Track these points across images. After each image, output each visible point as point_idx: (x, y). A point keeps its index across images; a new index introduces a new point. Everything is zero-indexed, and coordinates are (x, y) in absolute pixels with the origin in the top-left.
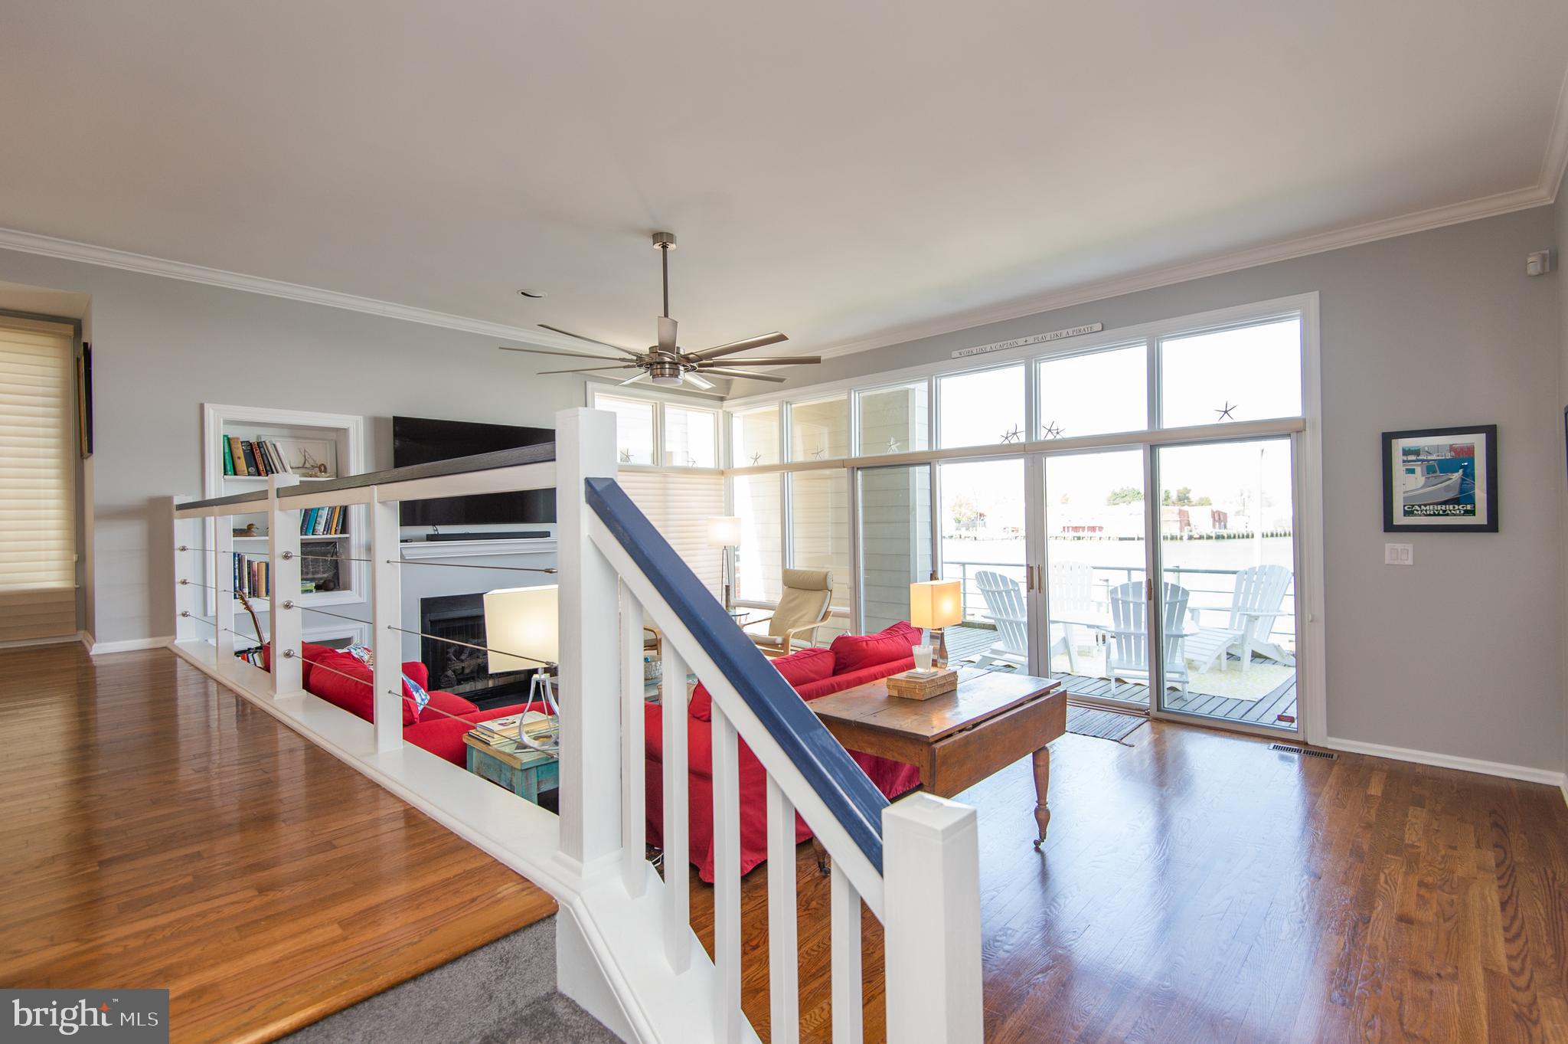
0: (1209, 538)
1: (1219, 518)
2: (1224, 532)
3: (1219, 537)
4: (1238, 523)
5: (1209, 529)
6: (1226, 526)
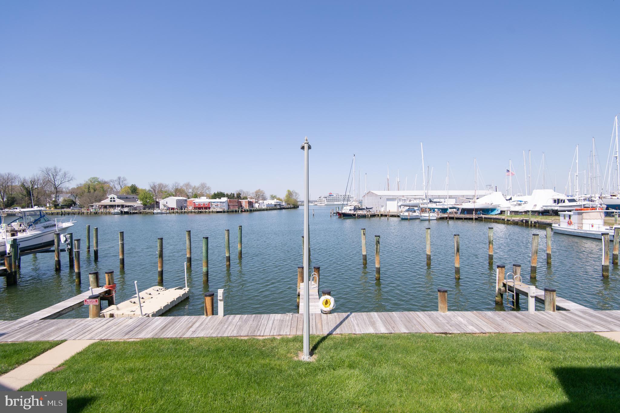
0: (248, 211)
1: (250, 204)
2: (252, 209)
3: (251, 211)
4: (256, 206)
5: (248, 208)
6: (253, 207)
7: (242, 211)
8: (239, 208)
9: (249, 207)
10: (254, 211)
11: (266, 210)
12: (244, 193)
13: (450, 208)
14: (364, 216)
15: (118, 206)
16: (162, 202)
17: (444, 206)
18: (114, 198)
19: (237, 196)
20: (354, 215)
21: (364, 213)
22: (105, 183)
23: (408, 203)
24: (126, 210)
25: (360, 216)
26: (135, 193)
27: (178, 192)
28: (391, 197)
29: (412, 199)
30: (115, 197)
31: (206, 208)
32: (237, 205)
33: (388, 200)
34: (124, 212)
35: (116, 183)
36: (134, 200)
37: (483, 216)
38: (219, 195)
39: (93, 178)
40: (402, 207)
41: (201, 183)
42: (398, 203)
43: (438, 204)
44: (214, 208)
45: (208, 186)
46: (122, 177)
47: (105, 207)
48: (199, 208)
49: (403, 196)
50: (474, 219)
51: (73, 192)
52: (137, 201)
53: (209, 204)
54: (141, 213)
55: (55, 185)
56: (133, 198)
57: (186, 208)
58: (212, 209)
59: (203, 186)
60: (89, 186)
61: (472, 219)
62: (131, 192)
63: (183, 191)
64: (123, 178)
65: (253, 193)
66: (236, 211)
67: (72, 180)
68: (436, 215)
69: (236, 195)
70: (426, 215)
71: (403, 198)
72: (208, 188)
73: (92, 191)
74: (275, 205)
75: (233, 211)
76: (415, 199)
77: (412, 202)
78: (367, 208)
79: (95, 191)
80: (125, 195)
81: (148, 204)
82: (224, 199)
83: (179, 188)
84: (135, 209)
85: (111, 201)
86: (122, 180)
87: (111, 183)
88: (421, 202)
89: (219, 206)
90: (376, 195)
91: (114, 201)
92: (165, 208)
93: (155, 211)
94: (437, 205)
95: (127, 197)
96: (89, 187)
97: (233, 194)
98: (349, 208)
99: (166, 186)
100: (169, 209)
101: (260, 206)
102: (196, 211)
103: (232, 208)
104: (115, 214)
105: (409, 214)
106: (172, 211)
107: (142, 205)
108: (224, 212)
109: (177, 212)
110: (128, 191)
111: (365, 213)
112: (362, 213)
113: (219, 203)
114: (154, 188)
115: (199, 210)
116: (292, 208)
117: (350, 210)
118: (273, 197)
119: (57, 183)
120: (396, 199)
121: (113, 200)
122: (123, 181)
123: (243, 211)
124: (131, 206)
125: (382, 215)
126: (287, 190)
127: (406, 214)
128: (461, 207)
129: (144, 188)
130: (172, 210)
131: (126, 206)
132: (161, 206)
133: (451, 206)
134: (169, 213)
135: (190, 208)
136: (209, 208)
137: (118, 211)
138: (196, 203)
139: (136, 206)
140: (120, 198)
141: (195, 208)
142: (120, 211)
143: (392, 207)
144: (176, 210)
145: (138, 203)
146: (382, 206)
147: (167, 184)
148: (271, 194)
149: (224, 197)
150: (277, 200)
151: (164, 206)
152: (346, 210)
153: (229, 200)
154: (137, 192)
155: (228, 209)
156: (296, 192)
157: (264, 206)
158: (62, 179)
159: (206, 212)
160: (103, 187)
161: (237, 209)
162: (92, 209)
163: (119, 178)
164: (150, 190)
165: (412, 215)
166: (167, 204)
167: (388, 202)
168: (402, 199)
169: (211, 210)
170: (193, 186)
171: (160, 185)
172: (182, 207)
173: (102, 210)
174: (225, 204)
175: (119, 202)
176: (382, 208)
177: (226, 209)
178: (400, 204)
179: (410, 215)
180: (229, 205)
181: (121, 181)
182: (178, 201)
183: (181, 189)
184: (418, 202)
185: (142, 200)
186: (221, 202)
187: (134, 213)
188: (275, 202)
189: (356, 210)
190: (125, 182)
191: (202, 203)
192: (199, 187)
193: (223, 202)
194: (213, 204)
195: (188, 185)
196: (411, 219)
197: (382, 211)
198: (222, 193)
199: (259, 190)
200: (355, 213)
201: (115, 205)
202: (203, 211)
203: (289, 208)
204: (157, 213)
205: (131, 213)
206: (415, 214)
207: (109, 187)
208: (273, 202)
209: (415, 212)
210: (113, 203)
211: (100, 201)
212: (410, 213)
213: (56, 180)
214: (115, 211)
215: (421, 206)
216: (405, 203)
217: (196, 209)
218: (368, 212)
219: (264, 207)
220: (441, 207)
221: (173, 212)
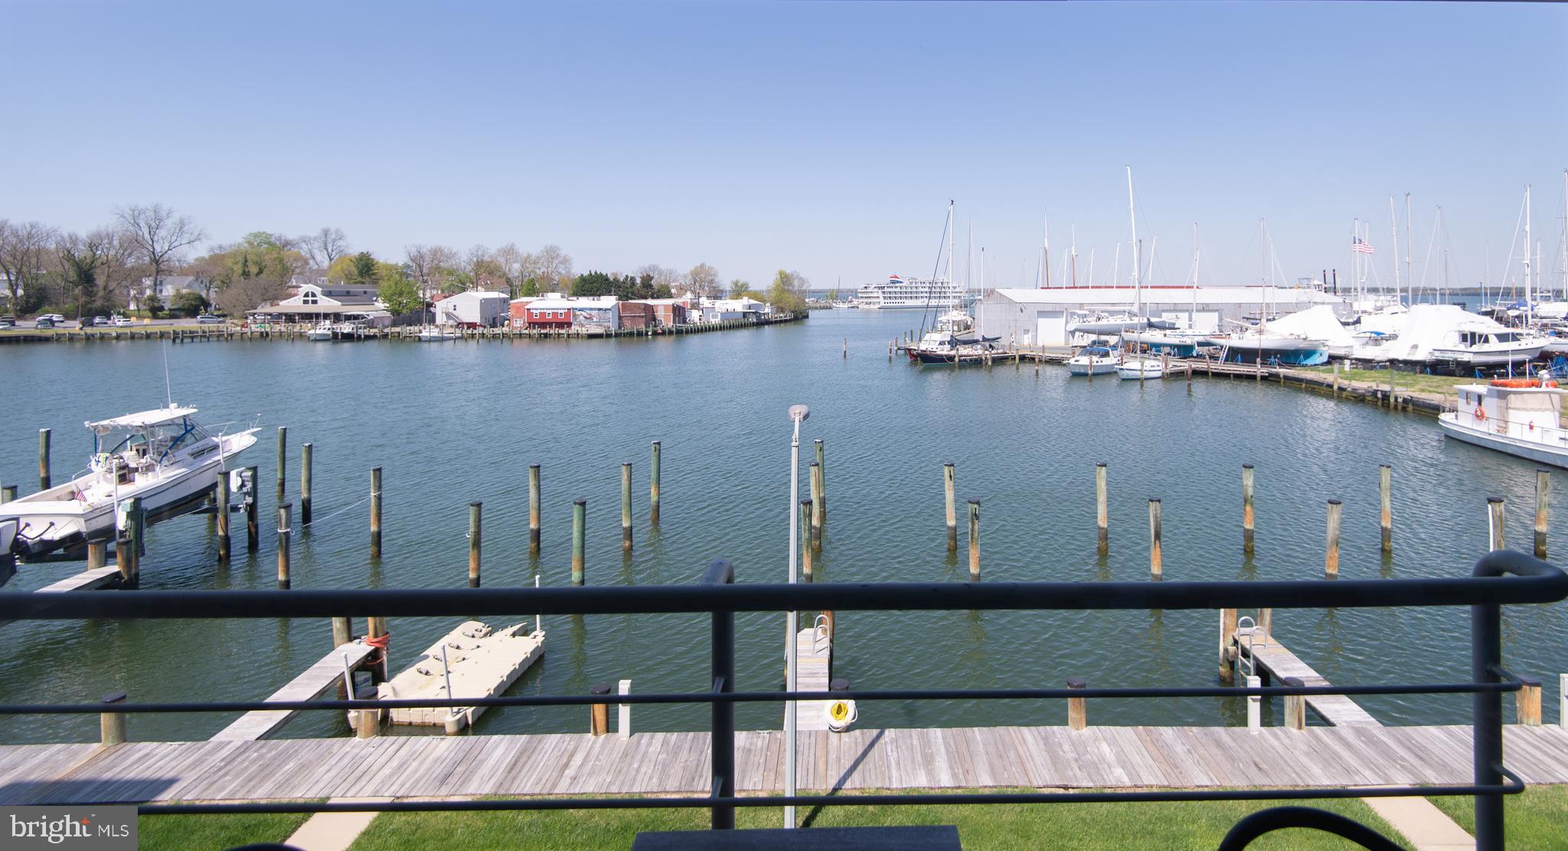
0: (671, 333)
1: (679, 312)
2: (684, 327)
3: (679, 332)
4: (694, 316)
5: (670, 326)
6: (685, 322)
7: (655, 333)
8: (647, 326)
9: (674, 322)
10: (687, 332)
11: (721, 329)
12: (660, 273)
13: (1200, 344)
14: (976, 360)
15: (326, 316)
16: (441, 308)
17: (1185, 339)
18: (314, 295)
19: (642, 283)
20: (951, 358)
21: (976, 353)
22: (287, 244)
23: (1092, 323)
24: (346, 328)
25: (965, 360)
26: (369, 276)
27: (485, 272)
28: (1050, 309)
29: (1103, 314)
30: (318, 290)
31: (561, 325)
32: (643, 317)
33: (1042, 314)
34: (342, 333)
35: (317, 245)
36: (368, 299)
37: (1283, 371)
38: (593, 285)
39: (256, 235)
40: (1077, 333)
41: (546, 247)
42: (1067, 322)
43: (1168, 332)
44: (582, 326)
45: (563, 253)
46: (332, 230)
47: (290, 318)
48: (543, 325)
49: (1081, 306)
50: (1259, 379)
51: (200, 271)
52: (376, 301)
53: (567, 314)
54: (385, 336)
55: (153, 253)
56: (365, 292)
57: (506, 322)
58: (577, 328)
59: (551, 254)
60: (245, 257)
61: (1251, 378)
62: (356, 272)
63: (498, 268)
64: (337, 231)
65: (685, 276)
66: (640, 334)
67: (199, 239)
68: (1162, 366)
69: (638, 281)
70: (1133, 365)
71: (1080, 312)
72: (566, 261)
73: (254, 270)
74: (745, 314)
75: (631, 334)
76: (1112, 313)
77: (1103, 322)
78: (985, 339)
79: (260, 272)
80: (342, 287)
81: (404, 311)
82: (609, 301)
83: (486, 258)
84: (371, 324)
85: (306, 302)
86: (333, 236)
87: (304, 245)
88: (1128, 321)
89: (595, 320)
90: (1011, 302)
91: (315, 302)
92: (451, 322)
93: (425, 334)
94: (1165, 335)
95: (348, 292)
96: (246, 261)
97: (633, 279)
98: (937, 337)
99: (451, 256)
100: (460, 325)
101: (703, 319)
102: (535, 331)
103: (628, 326)
104: (316, 341)
105: (1091, 362)
106: (470, 332)
107: (388, 314)
108: (609, 336)
109: (483, 334)
110: (350, 272)
111: (980, 352)
112: (971, 353)
113: (594, 313)
114: (418, 259)
115: (542, 331)
116: (790, 321)
117: (942, 343)
118: (739, 292)
119: (158, 248)
120: (1063, 312)
121: (310, 298)
122: (334, 240)
123: (659, 334)
124: (356, 317)
125: (1023, 358)
126: (777, 271)
127: (1084, 360)
128: (1227, 343)
129: (392, 261)
130: (469, 328)
131: (348, 318)
132: (440, 319)
133: (1201, 339)
134: (461, 338)
135: (518, 324)
136: (569, 325)
137: (326, 332)
138: (535, 311)
139: (371, 317)
140: (329, 294)
141: (532, 324)
142: (330, 332)
143: (1051, 336)
144: (481, 329)
145: (379, 308)
146: (1027, 331)
147: (455, 250)
148: (735, 280)
149: (609, 293)
150: (750, 298)
151: (449, 316)
152: (932, 343)
153: (621, 302)
154: (373, 274)
155: (620, 327)
156: (801, 275)
157: (715, 317)
158: (174, 238)
159: (559, 334)
160: (281, 260)
161: (642, 327)
162: (255, 323)
163: (326, 233)
164: (407, 266)
165: (1100, 364)
166: (454, 312)
167: (1042, 322)
168: (1079, 316)
169: (574, 329)
170: (525, 255)
171: (436, 253)
172: (494, 319)
173: (282, 327)
174: (610, 314)
175: (327, 304)
176: (1026, 336)
177: (613, 330)
178: (1071, 327)
179: (1095, 364)
180: (620, 318)
181: (329, 240)
182: (485, 304)
183: (491, 262)
184: (1119, 322)
185: (388, 299)
186: (600, 309)
187: (368, 338)
188: (744, 306)
189: (956, 345)
190: (340, 243)
191: (550, 311)
192: (539, 258)
193: (606, 310)
194: (579, 313)
195: (509, 252)
196: (1095, 375)
197: (1025, 343)
198: (601, 274)
199: (702, 266)
200: (953, 353)
201: (318, 315)
202: (552, 332)
203: (781, 322)
204: (430, 340)
205: (359, 336)
206: (1106, 361)
207: (298, 258)
208: (739, 305)
209: (1106, 354)
210: (310, 309)
211: (274, 299)
212: (1095, 359)
213: (156, 238)
214: (318, 332)
215: (1127, 336)
216: (1086, 326)
217: (534, 328)
218: (987, 350)
219: (715, 321)
220: (1176, 341)
221: (473, 336)
